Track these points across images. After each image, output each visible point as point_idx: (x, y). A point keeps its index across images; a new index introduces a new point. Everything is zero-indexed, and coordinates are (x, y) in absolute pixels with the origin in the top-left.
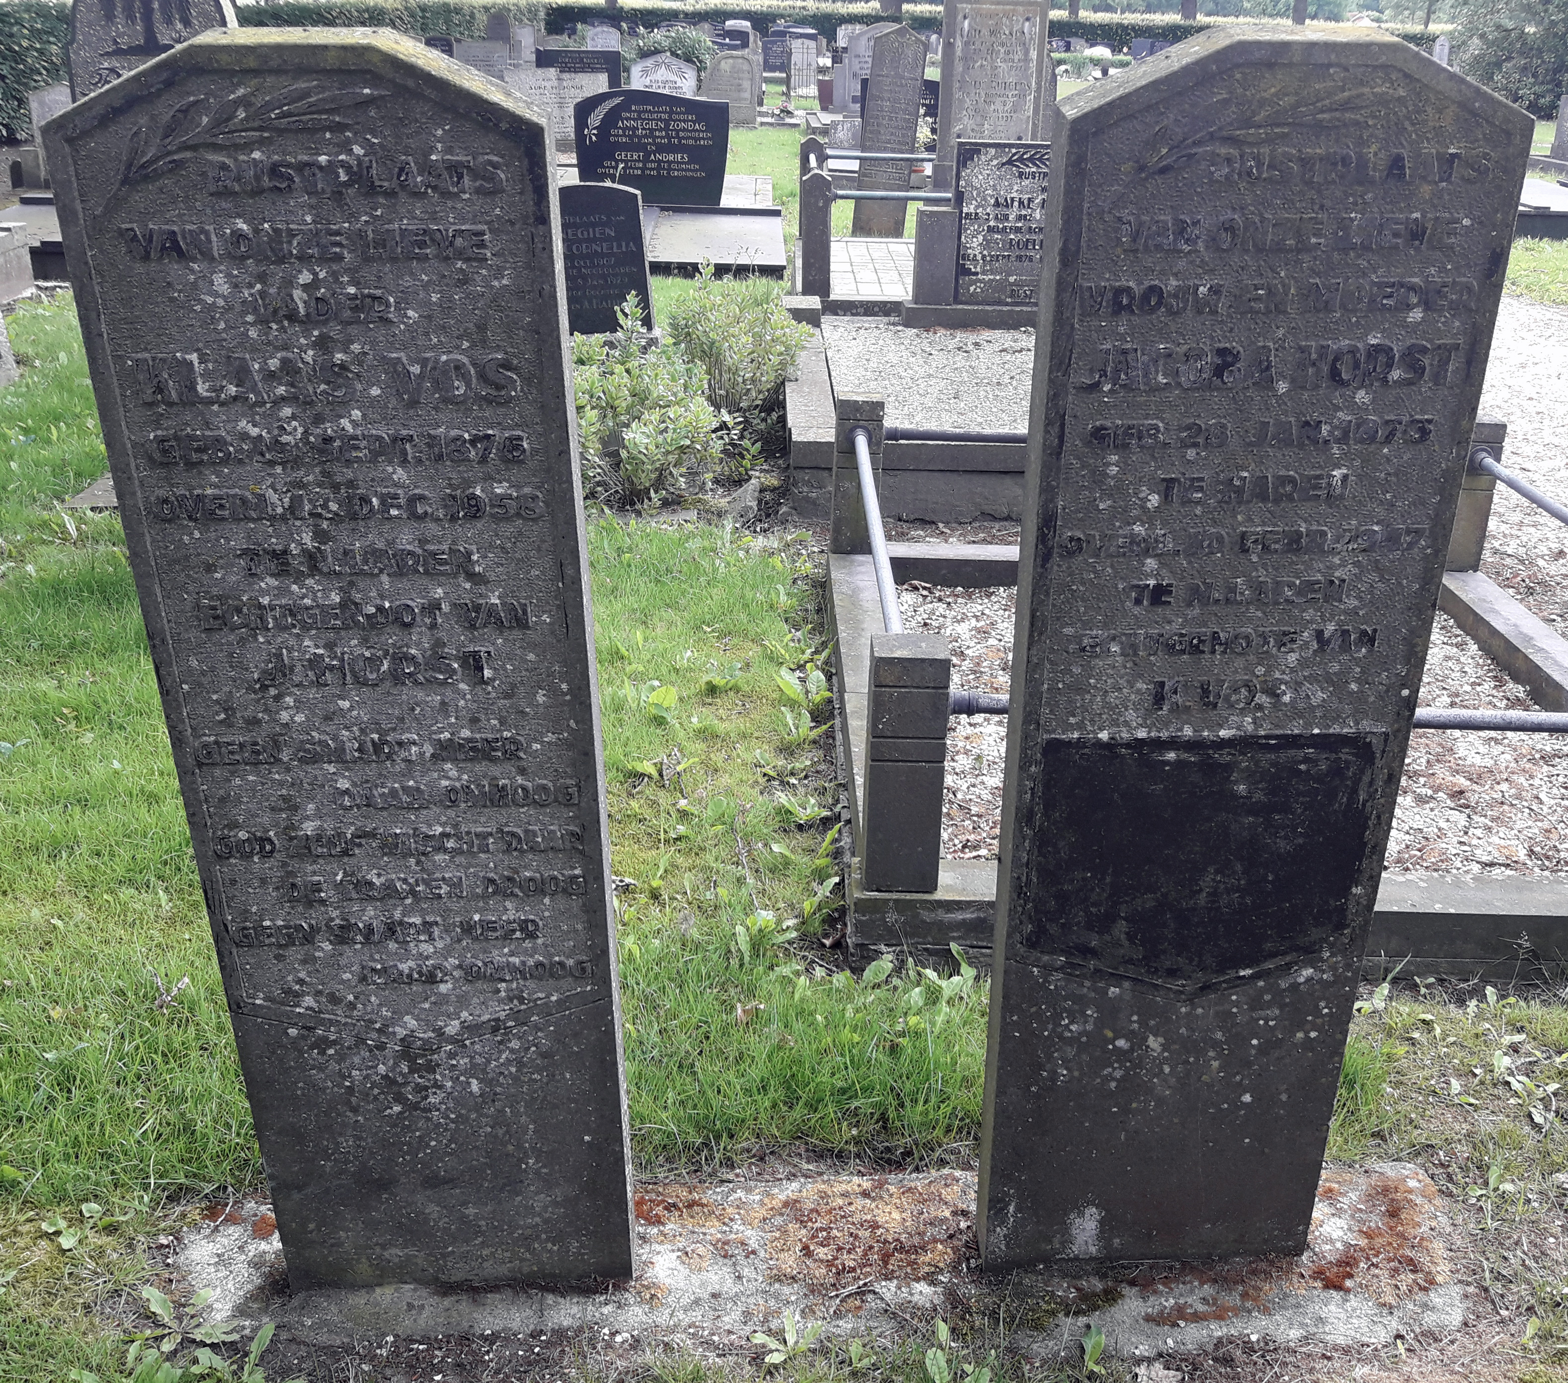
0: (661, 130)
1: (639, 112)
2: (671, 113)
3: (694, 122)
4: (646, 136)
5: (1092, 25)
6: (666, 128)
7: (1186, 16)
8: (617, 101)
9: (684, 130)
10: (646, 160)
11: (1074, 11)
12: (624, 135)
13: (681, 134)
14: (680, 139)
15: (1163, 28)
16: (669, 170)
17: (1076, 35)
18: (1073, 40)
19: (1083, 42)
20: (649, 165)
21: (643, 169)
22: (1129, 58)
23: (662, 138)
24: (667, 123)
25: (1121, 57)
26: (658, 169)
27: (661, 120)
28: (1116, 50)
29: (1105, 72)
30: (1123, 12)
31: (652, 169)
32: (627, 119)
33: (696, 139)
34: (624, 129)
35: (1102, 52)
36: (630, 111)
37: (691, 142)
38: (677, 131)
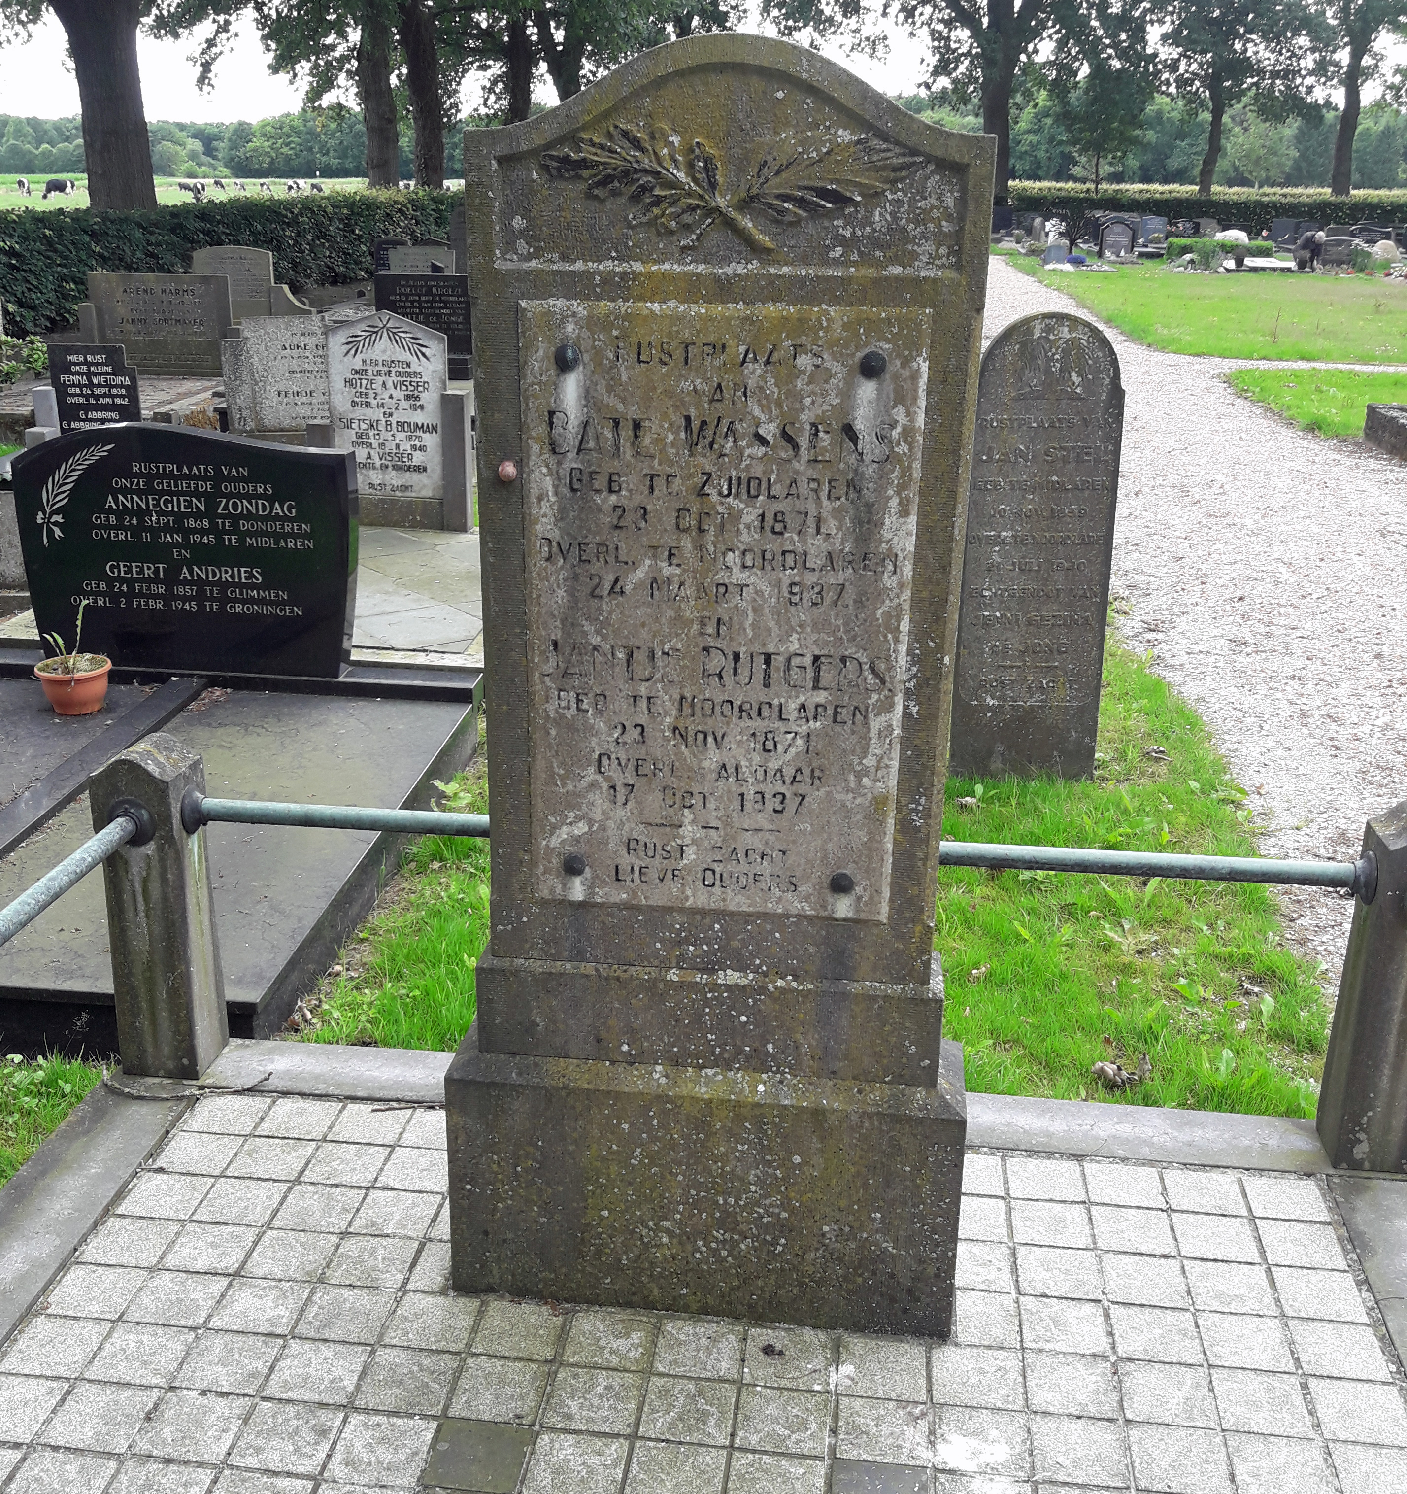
0: (199, 515)
1: (150, 478)
2: (219, 478)
3: (271, 500)
4: (167, 529)
5: (1226, 203)
6: (211, 513)
7: (1336, 191)
8: (100, 452)
9: (249, 516)
10: (172, 578)
11: (1205, 186)
12: (119, 527)
13: (243, 525)
14: (242, 536)
15: (1309, 205)
16: (224, 600)
17: (1204, 215)
18: (1203, 221)
19: (1214, 223)
20: (180, 590)
21: (168, 598)
22: (1269, 244)
23: (203, 532)
24: (211, 500)
25: (1259, 242)
26: (200, 597)
27: (198, 495)
28: (1253, 233)
29: (1240, 262)
30: (1261, 187)
31: (185, 599)
32: (125, 492)
33: (278, 536)
34: (121, 513)
35: (1237, 236)
36: (129, 475)
37: (267, 542)
38: (235, 519)
